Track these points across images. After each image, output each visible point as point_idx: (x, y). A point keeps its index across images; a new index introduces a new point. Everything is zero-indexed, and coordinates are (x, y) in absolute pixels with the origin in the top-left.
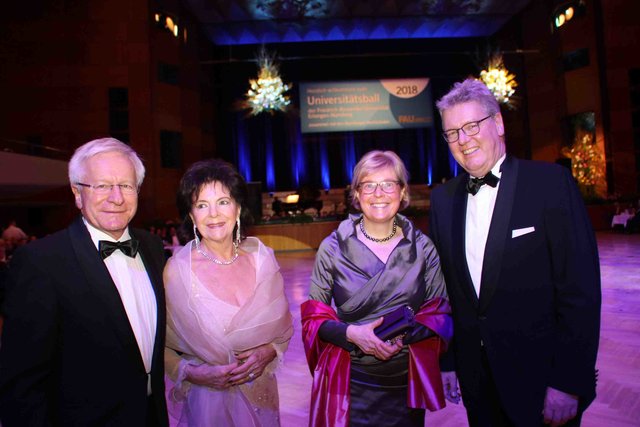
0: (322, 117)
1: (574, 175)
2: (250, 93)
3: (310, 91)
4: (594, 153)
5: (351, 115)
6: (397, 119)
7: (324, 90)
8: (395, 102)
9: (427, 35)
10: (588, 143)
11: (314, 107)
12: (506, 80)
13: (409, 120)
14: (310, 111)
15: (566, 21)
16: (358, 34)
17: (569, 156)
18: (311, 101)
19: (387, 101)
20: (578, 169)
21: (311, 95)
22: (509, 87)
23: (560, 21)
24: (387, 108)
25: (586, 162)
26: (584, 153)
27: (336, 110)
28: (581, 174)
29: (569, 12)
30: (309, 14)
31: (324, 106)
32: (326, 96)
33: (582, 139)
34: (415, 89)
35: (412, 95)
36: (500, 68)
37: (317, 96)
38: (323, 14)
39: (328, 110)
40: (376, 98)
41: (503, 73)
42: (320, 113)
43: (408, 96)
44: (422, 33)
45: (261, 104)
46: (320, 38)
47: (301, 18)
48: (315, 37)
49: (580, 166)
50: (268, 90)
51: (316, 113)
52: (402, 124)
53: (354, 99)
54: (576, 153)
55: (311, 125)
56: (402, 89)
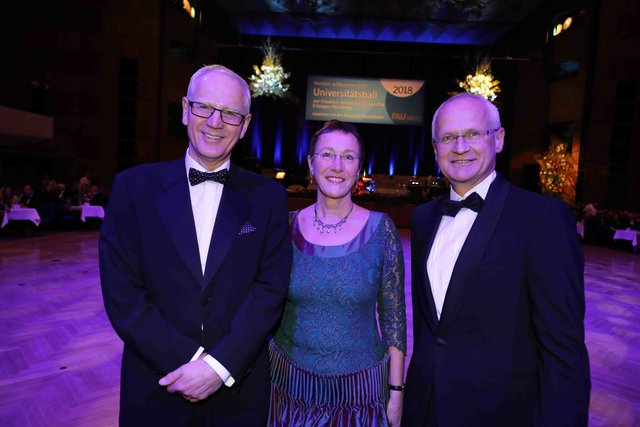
0: (324, 107)
1: (543, 181)
2: (253, 77)
3: (316, 83)
4: (567, 162)
5: (350, 109)
6: (390, 116)
7: (329, 84)
8: (390, 99)
9: (430, 40)
10: (561, 152)
11: (318, 98)
12: (491, 85)
13: (400, 118)
14: (315, 101)
15: (563, 31)
16: (367, 35)
17: (541, 162)
18: (317, 93)
19: (384, 99)
20: (547, 176)
21: (317, 87)
22: (492, 93)
23: (557, 31)
24: (383, 105)
25: (556, 170)
26: (555, 161)
27: (337, 102)
28: (550, 181)
29: (568, 22)
30: (320, 10)
31: (327, 98)
32: (331, 89)
33: (556, 148)
34: (410, 89)
35: (407, 95)
36: (486, 73)
37: (322, 88)
38: (333, 11)
39: (330, 102)
40: (374, 95)
41: (488, 78)
42: (323, 104)
43: (403, 95)
44: (426, 38)
45: (261, 88)
46: (333, 36)
47: (313, 15)
48: (328, 34)
49: (550, 173)
50: (269, 76)
51: (320, 104)
52: (394, 120)
53: (354, 94)
54: (548, 160)
55: (314, 114)
56: (398, 89)
